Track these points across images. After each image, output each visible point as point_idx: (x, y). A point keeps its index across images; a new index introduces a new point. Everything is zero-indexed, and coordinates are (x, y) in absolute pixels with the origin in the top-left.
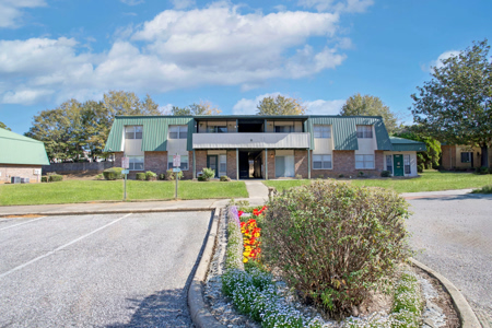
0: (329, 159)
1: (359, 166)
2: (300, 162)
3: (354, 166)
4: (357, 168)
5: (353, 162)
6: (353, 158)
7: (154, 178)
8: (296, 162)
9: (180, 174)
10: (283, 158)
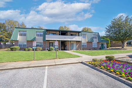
0: (86, 44)
1: (93, 46)
2: (78, 45)
3: (92, 46)
4: (93, 47)
5: (92, 45)
6: (92, 44)
7: (31, 50)
8: (77, 45)
9: (41, 49)
10: (73, 44)
